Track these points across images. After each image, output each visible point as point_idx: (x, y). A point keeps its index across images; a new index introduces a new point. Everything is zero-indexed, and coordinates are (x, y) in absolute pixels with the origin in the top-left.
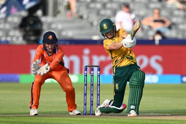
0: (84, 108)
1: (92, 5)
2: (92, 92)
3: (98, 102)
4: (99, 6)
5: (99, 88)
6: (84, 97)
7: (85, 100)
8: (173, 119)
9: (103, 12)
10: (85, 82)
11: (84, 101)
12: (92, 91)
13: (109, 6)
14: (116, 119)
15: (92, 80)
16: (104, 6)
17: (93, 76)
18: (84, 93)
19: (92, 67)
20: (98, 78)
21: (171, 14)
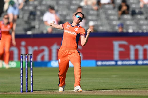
0: (21, 87)
3: (32, 82)
5: (32, 72)
6: (21, 78)
7: (22, 81)
10: (21, 67)
12: (27, 74)
16: (35, 8)
17: (27, 62)
18: (21, 75)
21: (88, 13)
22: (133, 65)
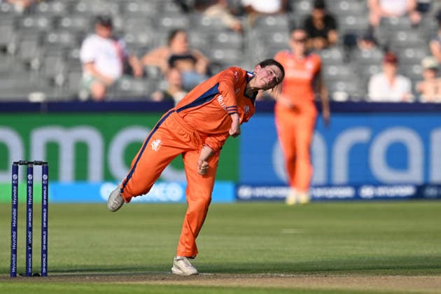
0: (12, 261)
1: (28, 22)
2: (30, 224)
3: (44, 246)
4: (43, 23)
5: (47, 215)
6: (12, 234)
7: (14, 241)
8: (218, 285)
9: (52, 38)
10: (13, 200)
11: (12, 244)
12: (30, 220)
13: (66, 22)
14: (87, 285)
15: (30, 196)
16: (56, 22)
17: (32, 185)
18: (12, 225)
19: (30, 165)
20: (43, 190)
21: (212, 41)
22: (346, 199)
